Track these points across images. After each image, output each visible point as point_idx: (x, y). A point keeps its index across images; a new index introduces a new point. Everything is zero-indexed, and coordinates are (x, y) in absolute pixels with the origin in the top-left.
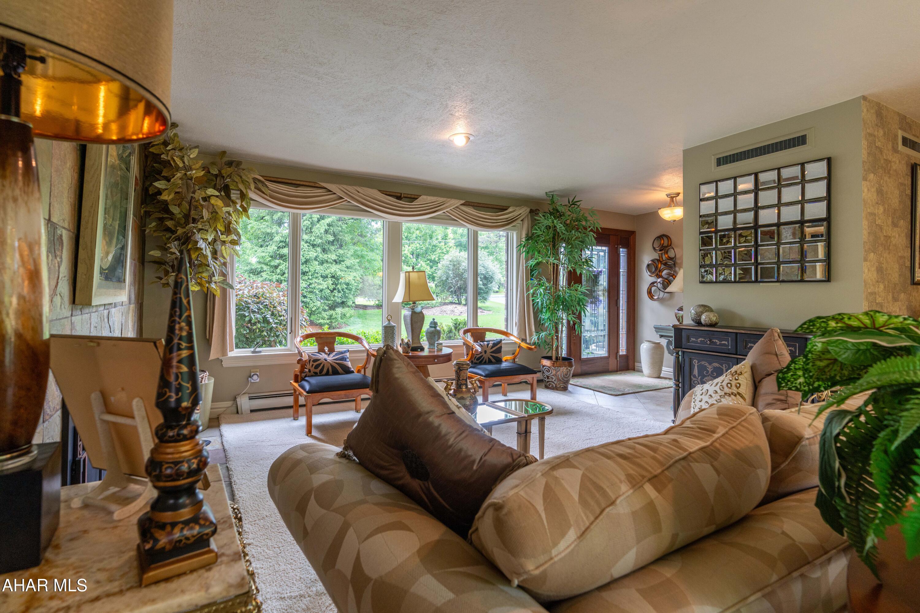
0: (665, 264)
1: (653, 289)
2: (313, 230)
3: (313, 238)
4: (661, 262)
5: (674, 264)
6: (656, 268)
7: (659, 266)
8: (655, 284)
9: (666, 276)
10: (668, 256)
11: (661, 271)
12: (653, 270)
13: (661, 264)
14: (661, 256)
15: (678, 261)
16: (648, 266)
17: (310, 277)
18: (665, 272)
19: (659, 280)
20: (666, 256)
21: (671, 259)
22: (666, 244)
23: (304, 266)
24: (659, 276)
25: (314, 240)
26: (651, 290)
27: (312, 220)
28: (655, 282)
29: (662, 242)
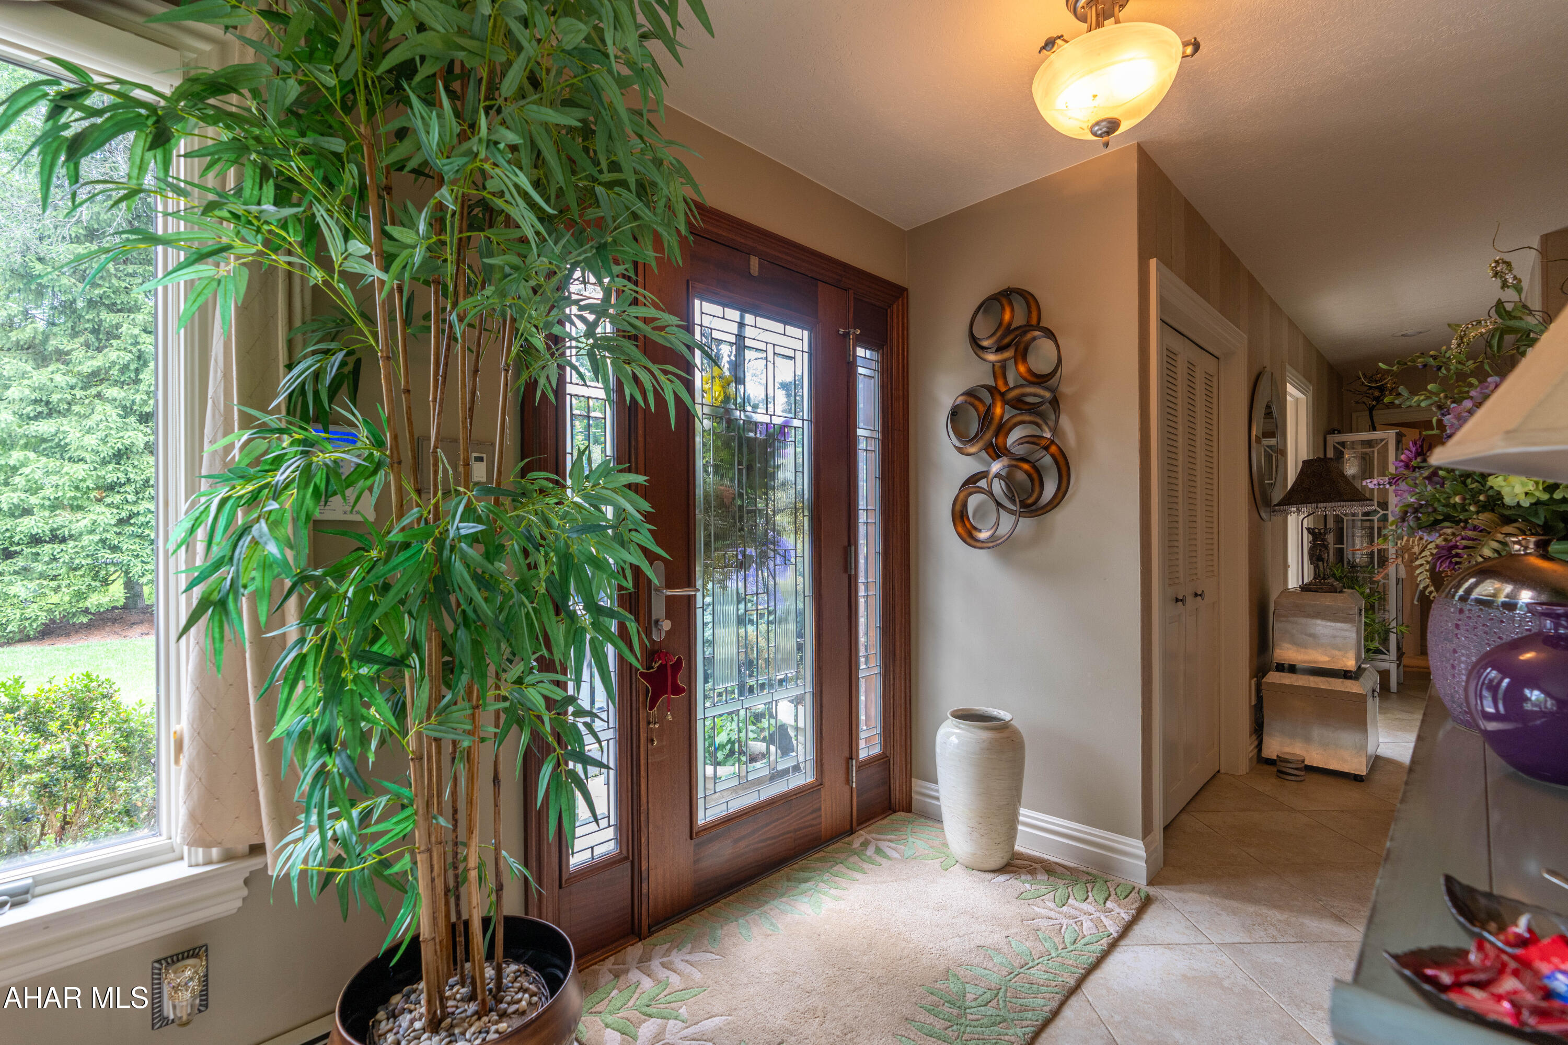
0: (1018, 404)
1: (974, 501)
2: (141, 377)
3: (138, 398)
4: (1002, 395)
5: (1055, 402)
6: (986, 418)
7: (998, 411)
8: (983, 483)
9: (1020, 450)
10: (1029, 371)
11: (1003, 429)
12: (974, 427)
13: (1005, 403)
14: (1000, 371)
15: (1066, 389)
16: (955, 413)
17: (131, 498)
18: (1015, 436)
19: (996, 467)
20: (1022, 369)
21: (1041, 380)
22: (1019, 321)
23: (110, 467)
24: (996, 451)
25: (145, 403)
26: (965, 505)
27: (139, 350)
28: (983, 475)
29: (1007, 316)
